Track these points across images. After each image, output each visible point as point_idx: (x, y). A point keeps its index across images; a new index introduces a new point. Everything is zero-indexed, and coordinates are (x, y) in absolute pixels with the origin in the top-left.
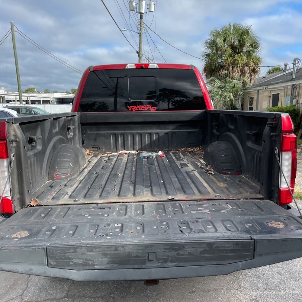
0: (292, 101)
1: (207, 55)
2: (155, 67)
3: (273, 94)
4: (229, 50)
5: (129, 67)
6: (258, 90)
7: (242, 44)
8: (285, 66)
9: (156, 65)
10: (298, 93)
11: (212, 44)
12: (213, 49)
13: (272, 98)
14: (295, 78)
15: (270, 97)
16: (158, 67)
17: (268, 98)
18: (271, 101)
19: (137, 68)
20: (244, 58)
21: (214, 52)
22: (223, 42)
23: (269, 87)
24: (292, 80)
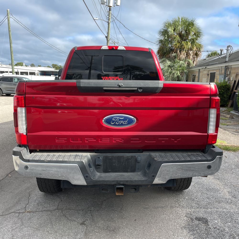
0: (225, 79)
1: (160, 41)
2: (123, 49)
3: (211, 73)
4: (178, 38)
5: (103, 49)
6: (199, 70)
7: (188, 33)
8: (221, 51)
9: (123, 47)
10: (230, 72)
11: (165, 32)
12: (166, 36)
13: (210, 76)
14: (228, 60)
15: (208, 75)
16: (125, 49)
17: (207, 76)
18: (209, 78)
19: (109, 49)
20: (189, 44)
21: (166, 39)
22: (173, 31)
23: (208, 67)
24: (226, 62)
